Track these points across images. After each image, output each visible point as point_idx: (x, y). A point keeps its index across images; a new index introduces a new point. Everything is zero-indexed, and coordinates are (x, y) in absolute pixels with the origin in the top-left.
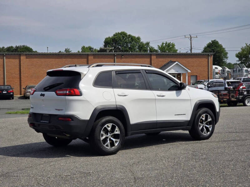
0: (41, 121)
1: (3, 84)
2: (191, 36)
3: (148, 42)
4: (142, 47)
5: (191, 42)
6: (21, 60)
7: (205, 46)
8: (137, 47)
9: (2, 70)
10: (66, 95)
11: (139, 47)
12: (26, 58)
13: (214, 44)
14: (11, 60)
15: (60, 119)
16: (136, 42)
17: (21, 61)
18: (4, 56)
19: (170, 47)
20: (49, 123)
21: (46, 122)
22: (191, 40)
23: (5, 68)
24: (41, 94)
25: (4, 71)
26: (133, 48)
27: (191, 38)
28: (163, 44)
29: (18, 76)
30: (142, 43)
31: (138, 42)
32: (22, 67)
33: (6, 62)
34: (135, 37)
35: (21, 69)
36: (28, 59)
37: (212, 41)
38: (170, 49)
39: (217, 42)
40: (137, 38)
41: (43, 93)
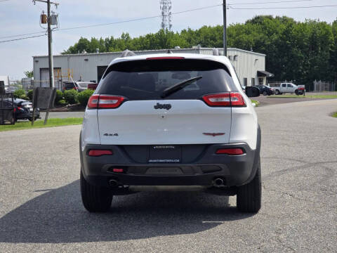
20: (181, 162)
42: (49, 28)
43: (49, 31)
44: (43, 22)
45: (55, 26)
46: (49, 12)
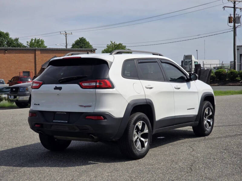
0: (54, 121)
2: (66, 33)
3: (17, 38)
4: (10, 43)
5: (66, 38)
7: (73, 43)
8: (6, 43)
10: (96, 87)
11: (7, 43)
13: (82, 41)
15: (88, 117)
16: (4, 38)
19: (39, 43)
20: (68, 123)
21: (62, 121)
22: (66, 36)
24: (56, 87)
26: (2, 44)
27: (66, 35)
28: (32, 40)
30: (10, 39)
31: (7, 38)
34: (3, 33)
37: (80, 38)
38: (40, 45)
39: (84, 40)
40: (6, 34)
41: (58, 86)
42: (234, 26)
43: (235, 28)
44: (230, 22)
45: (239, 24)
46: (234, 15)
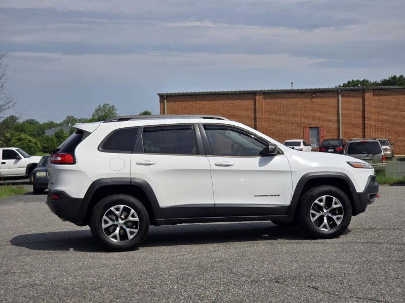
1: (336, 138)
6: (366, 99)
9: (336, 115)
12: (374, 95)
14: (349, 99)
17: (366, 101)
18: (339, 93)
23: (340, 112)
25: (338, 116)
29: (361, 125)
32: (366, 110)
33: (342, 103)
35: (366, 113)
36: (376, 98)
